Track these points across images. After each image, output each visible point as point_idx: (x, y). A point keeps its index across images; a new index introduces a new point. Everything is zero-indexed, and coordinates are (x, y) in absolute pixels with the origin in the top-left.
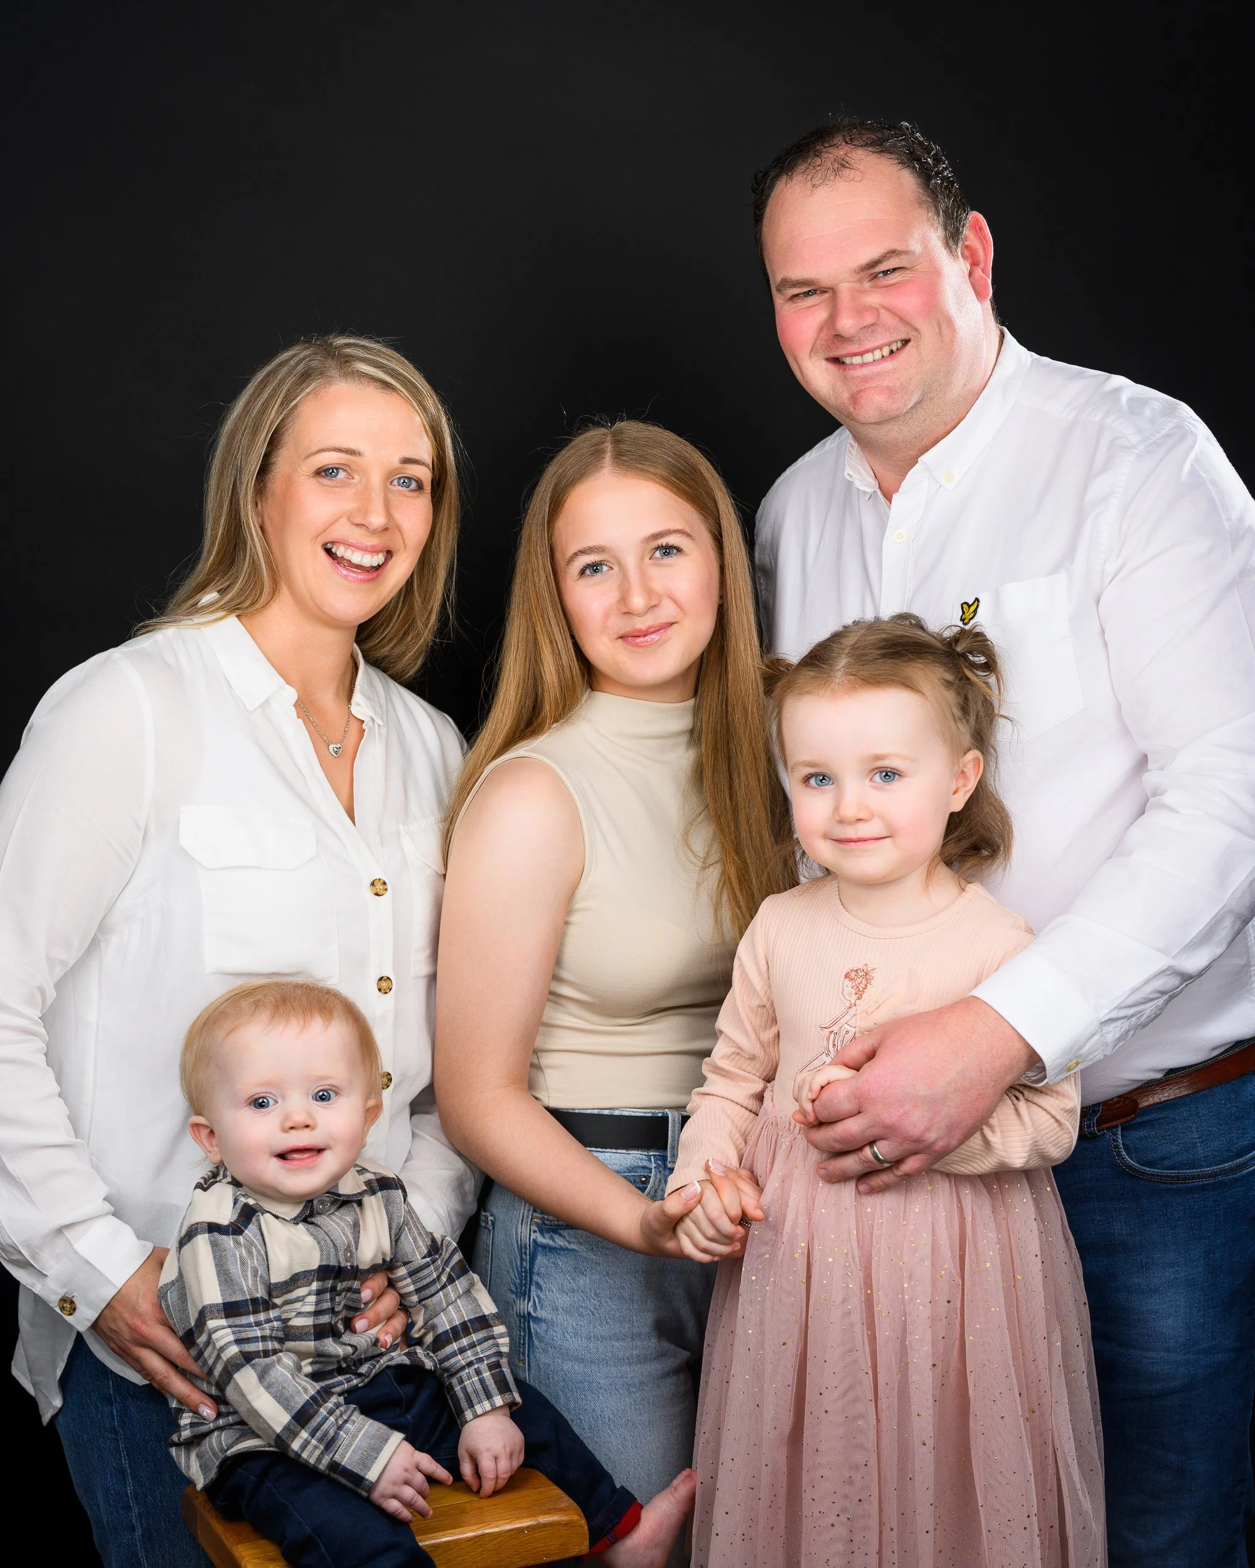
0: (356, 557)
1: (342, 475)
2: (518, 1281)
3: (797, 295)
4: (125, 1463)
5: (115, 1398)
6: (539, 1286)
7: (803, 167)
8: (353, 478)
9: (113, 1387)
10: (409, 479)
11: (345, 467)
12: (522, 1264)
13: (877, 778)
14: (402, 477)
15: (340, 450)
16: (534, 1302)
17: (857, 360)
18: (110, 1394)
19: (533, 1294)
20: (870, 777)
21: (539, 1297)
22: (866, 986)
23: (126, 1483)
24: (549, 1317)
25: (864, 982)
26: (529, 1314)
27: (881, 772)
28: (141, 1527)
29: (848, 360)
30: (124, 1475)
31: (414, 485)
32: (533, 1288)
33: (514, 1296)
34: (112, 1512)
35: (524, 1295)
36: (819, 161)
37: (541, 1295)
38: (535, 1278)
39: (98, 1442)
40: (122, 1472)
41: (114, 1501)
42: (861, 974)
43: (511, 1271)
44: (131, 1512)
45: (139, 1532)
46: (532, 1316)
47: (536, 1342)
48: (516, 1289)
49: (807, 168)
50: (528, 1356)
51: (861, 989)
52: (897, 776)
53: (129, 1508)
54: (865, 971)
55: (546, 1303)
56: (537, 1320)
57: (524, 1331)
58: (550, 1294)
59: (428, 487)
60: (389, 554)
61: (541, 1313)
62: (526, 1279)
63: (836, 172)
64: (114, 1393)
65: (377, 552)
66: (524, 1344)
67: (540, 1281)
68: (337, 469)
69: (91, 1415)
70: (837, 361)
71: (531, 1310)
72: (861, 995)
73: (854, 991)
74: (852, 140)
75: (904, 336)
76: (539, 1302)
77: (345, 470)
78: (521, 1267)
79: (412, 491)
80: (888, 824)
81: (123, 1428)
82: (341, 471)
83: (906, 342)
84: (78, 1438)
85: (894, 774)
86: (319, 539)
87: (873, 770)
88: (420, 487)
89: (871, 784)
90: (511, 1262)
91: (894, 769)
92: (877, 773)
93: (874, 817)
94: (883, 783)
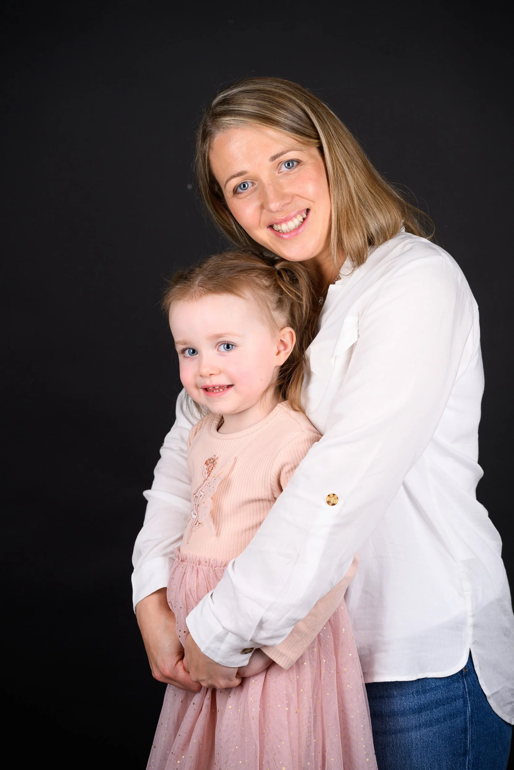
13: (222, 348)
20: (217, 348)
22: (213, 468)
25: (212, 466)
42: (212, 461)
51: (210, 470)
52: (234, 347)
54: (214, 459)
72: (210, 473)
73: (207, 471)
80: (230, 377)
85: (232, 345)
87: (219, 344)
89: (218, 352)
91: (232, 342)
92: (222, 344)
93: (220, 372)
94: (225, 351)
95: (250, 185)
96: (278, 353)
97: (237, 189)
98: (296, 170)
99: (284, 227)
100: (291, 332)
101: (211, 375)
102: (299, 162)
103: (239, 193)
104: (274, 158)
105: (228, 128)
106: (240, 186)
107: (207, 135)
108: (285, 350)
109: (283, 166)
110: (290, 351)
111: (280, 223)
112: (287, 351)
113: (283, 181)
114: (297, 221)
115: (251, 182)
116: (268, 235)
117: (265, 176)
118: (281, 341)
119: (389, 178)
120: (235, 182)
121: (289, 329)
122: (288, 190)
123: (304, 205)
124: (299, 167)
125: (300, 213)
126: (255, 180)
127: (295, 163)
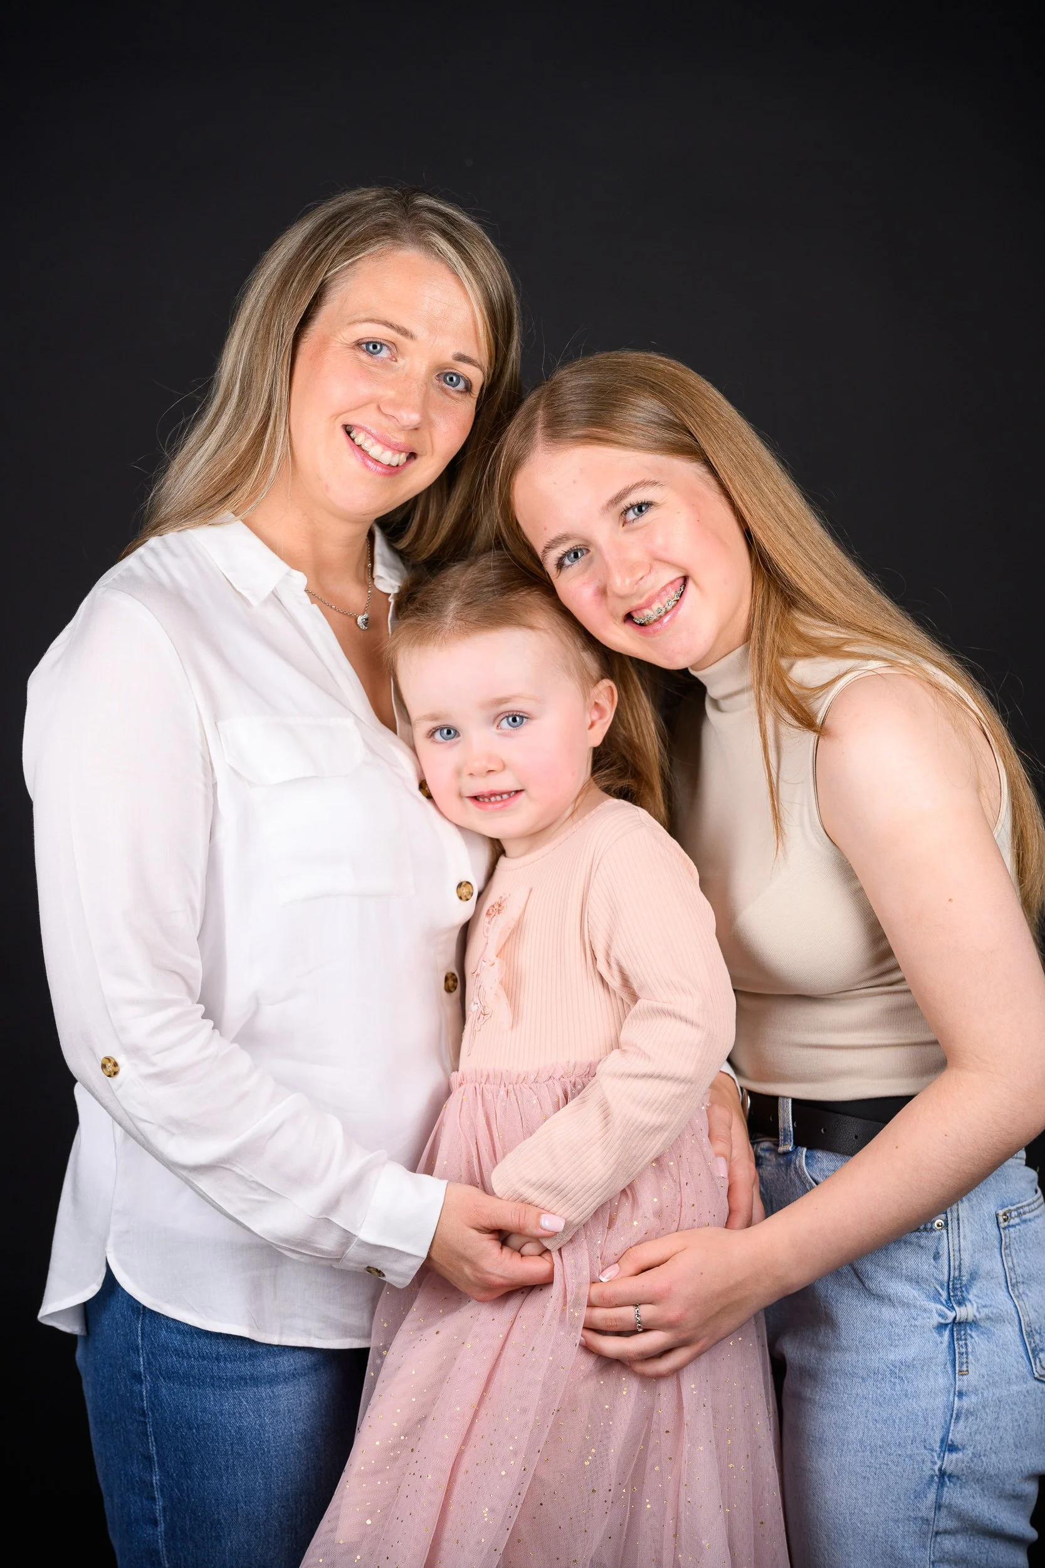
0: (375, 450)
1: (385, 354)
4: (153, 1450)
5: (145, 1377)
8: (396, 361)
9: (144, 1365)
10: (458, 377)
11: (393, 345)
13: (504, 723)
14: (451, 373)
15: (390, 325)
18: (140, 1372)
20: (496, 724)
23: (152, 1471)
27: (508, 717)
28: (164, 1522)
30: (150, 1462)
31: (461, 386)
34: (136, 1501)
39: (125, 1423)
40: (148, 1458)
41: (138, 1490)
44: (155, 1504)
45: (161, 1528)
53: (154, 1499)
59: (476, 391)
60: (412, 456)
64: (144, 1371)
65: (401, 452)
68: (381, 345)
69: (121, 1393)
77: (389, 349)
79: (459, 392)
80: (519, 775)
81: (152, 1410)
82: (385, 348)
84: (106, 1416)
85: (522, 717)
86: (341, 417)
87: (499, 715)
88: (468, 389)
89: (498, 731)
91: (520, 712)
92: (504, 718)
93: (504, 767)
94: (512, 728)
96: (592, 725)
100: (610, 687)
101: (489, 771)
108: (601, 718)
110: (609, 718)
112: (605, 720)
118: (596, 704)
121: (607, 683)
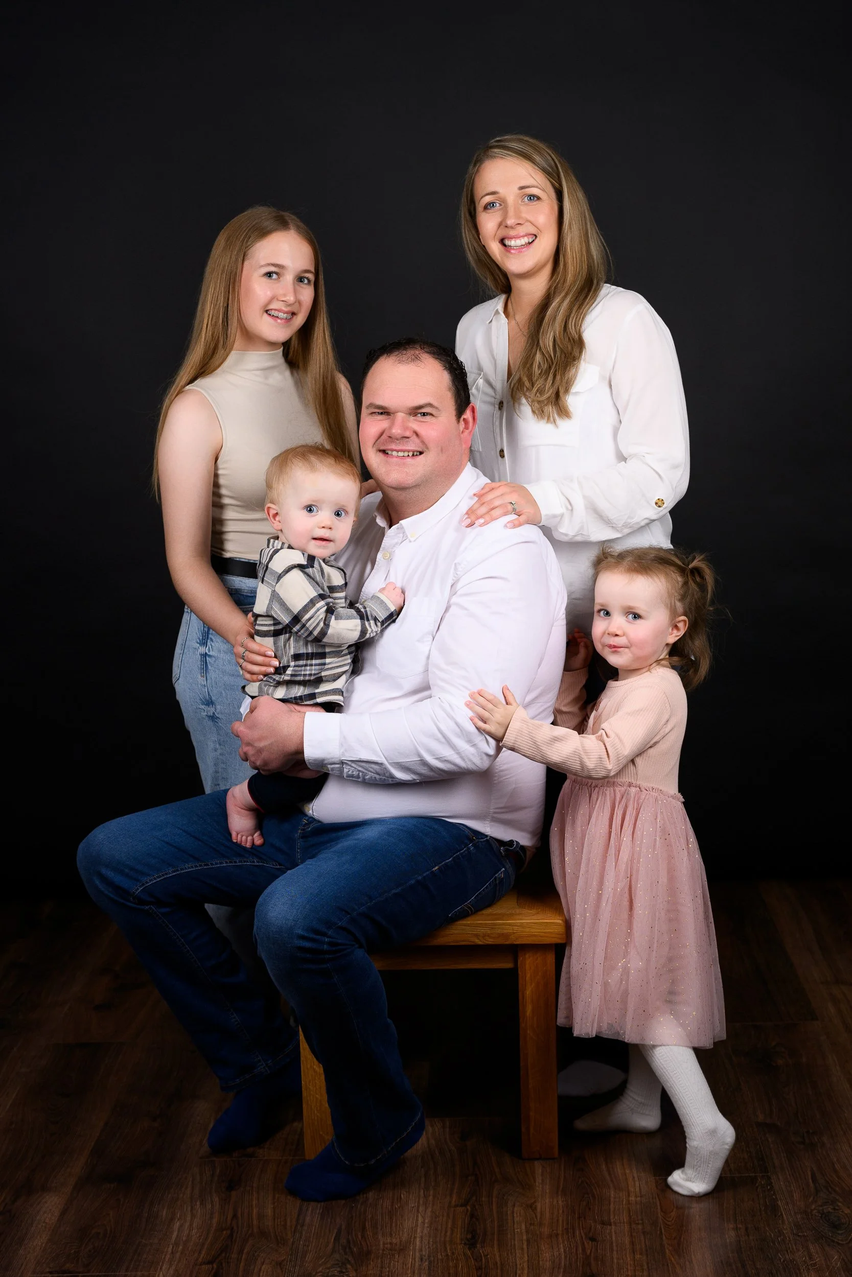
2: (201, 638)
3: (375, 413)
6: (212, 640)
7: (397, 353)
12: (204, 629)
16: (209, 647)
17: (394, 453)
19: (209, 643)
21: (211, 645)
24: (216, 655)
26: (206, 653)
29: (390, 452)
32: (209, 641)
33: (199, 645)
35: (204, 644)
36: (405, 352)
37: (213, 644)
38: (210, 636)
43: (198, 633)
46: (208, 655)
47: (209, 667)
48: (200, 641)
49: (398, 354)
50: (206, 674)
55: (214, 648)
56: (210, 656)
57: (203, 662)
58: (217, 644)
61: (211, 653)
62: (205, 637)
63: (413, 360)
66: (203, 668)
67: (212, 637)
70: (384, 452)
71: (207, 651)
74: (424, 348)
75: (420, 450)
76: (212, 647)
78: (203, 631)
83: (421, 453)
90: (198, 629)
92: (631, 614)
94: (633, 619)
95: (498, 205)
96: (672, 634)
97: (487, 206)
98: (535, 203)
99: (512, 243)
100: (685, 621)
102: (539, 198)
103: (488, 209)
104: (522, 188)
105: (495, 157)
106: (490, 204)
107: (479, 162)
109: (526, 198)
110: (681, 634)
111: (511, 238)
112: (679, 634)
113: (523, 208)
114: (524, 241)
115: (499, 204)
116: (499, 248)
117: (511, 200)
118: (676, 625)
119: (596, 221)
120: (488, 199)
122: (524, 215)
123: (532, 230)
124: (537, 202)
125: (527, 235)
126: (503, 202)
127: (535, 199)
